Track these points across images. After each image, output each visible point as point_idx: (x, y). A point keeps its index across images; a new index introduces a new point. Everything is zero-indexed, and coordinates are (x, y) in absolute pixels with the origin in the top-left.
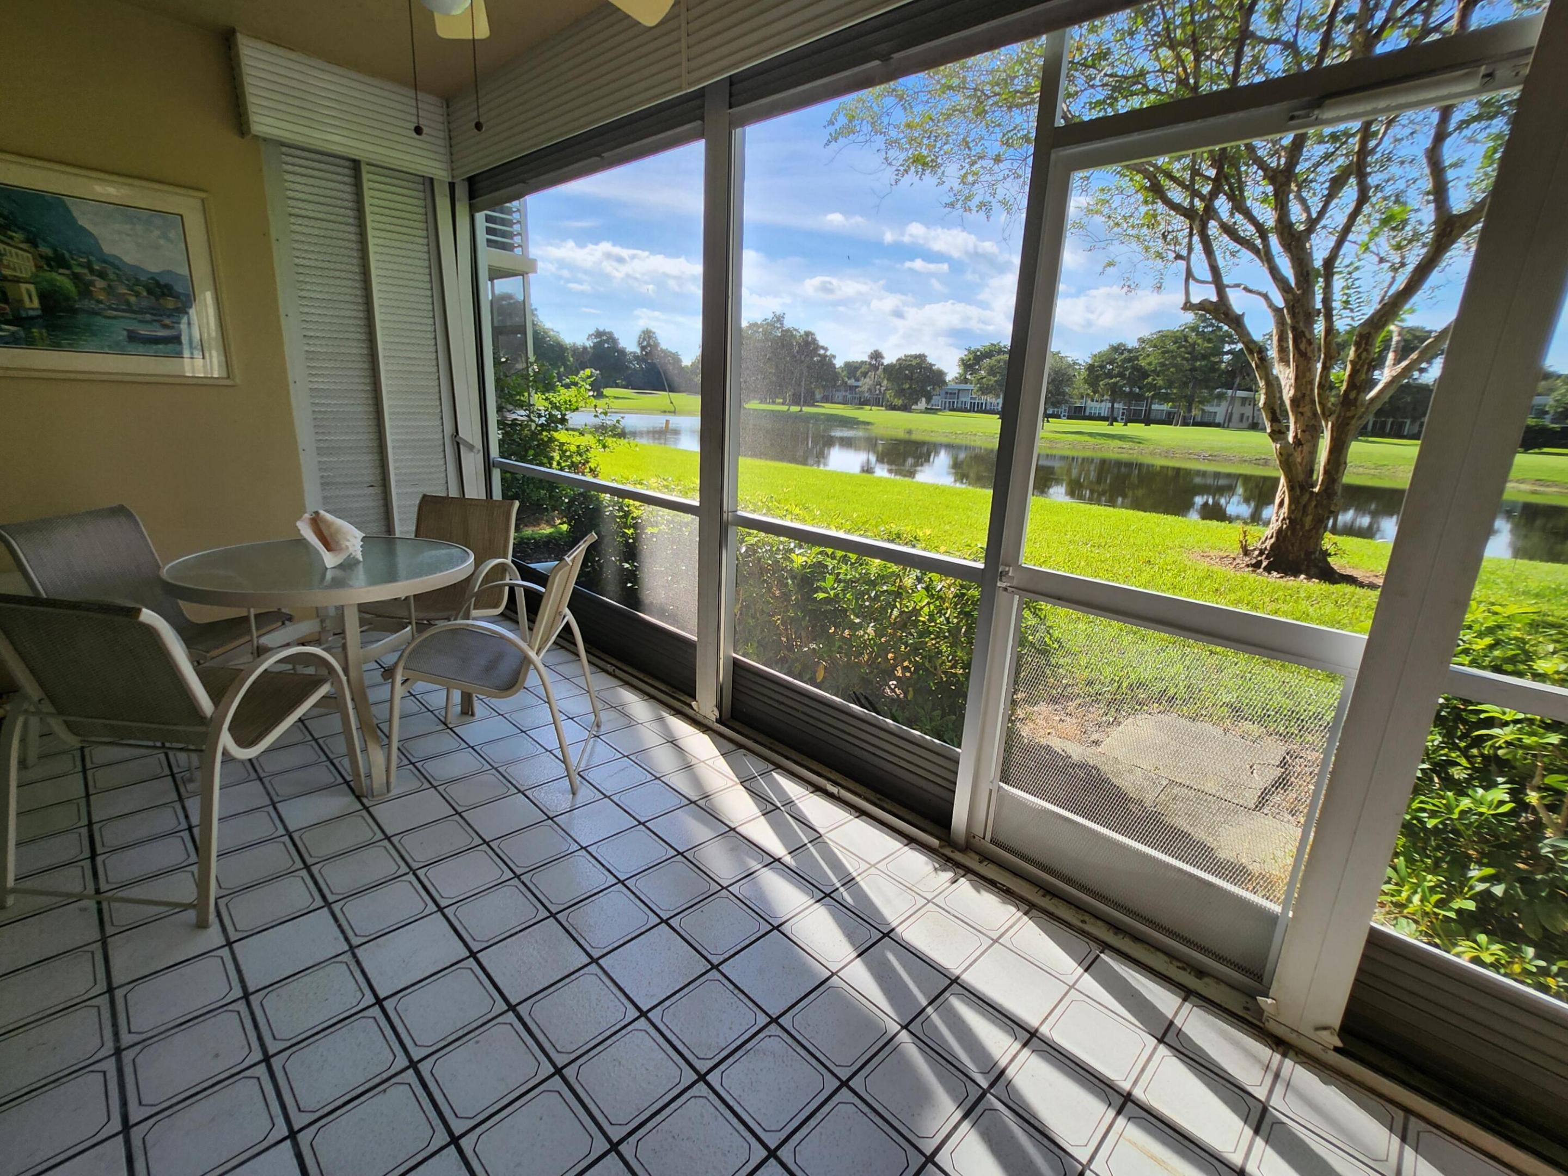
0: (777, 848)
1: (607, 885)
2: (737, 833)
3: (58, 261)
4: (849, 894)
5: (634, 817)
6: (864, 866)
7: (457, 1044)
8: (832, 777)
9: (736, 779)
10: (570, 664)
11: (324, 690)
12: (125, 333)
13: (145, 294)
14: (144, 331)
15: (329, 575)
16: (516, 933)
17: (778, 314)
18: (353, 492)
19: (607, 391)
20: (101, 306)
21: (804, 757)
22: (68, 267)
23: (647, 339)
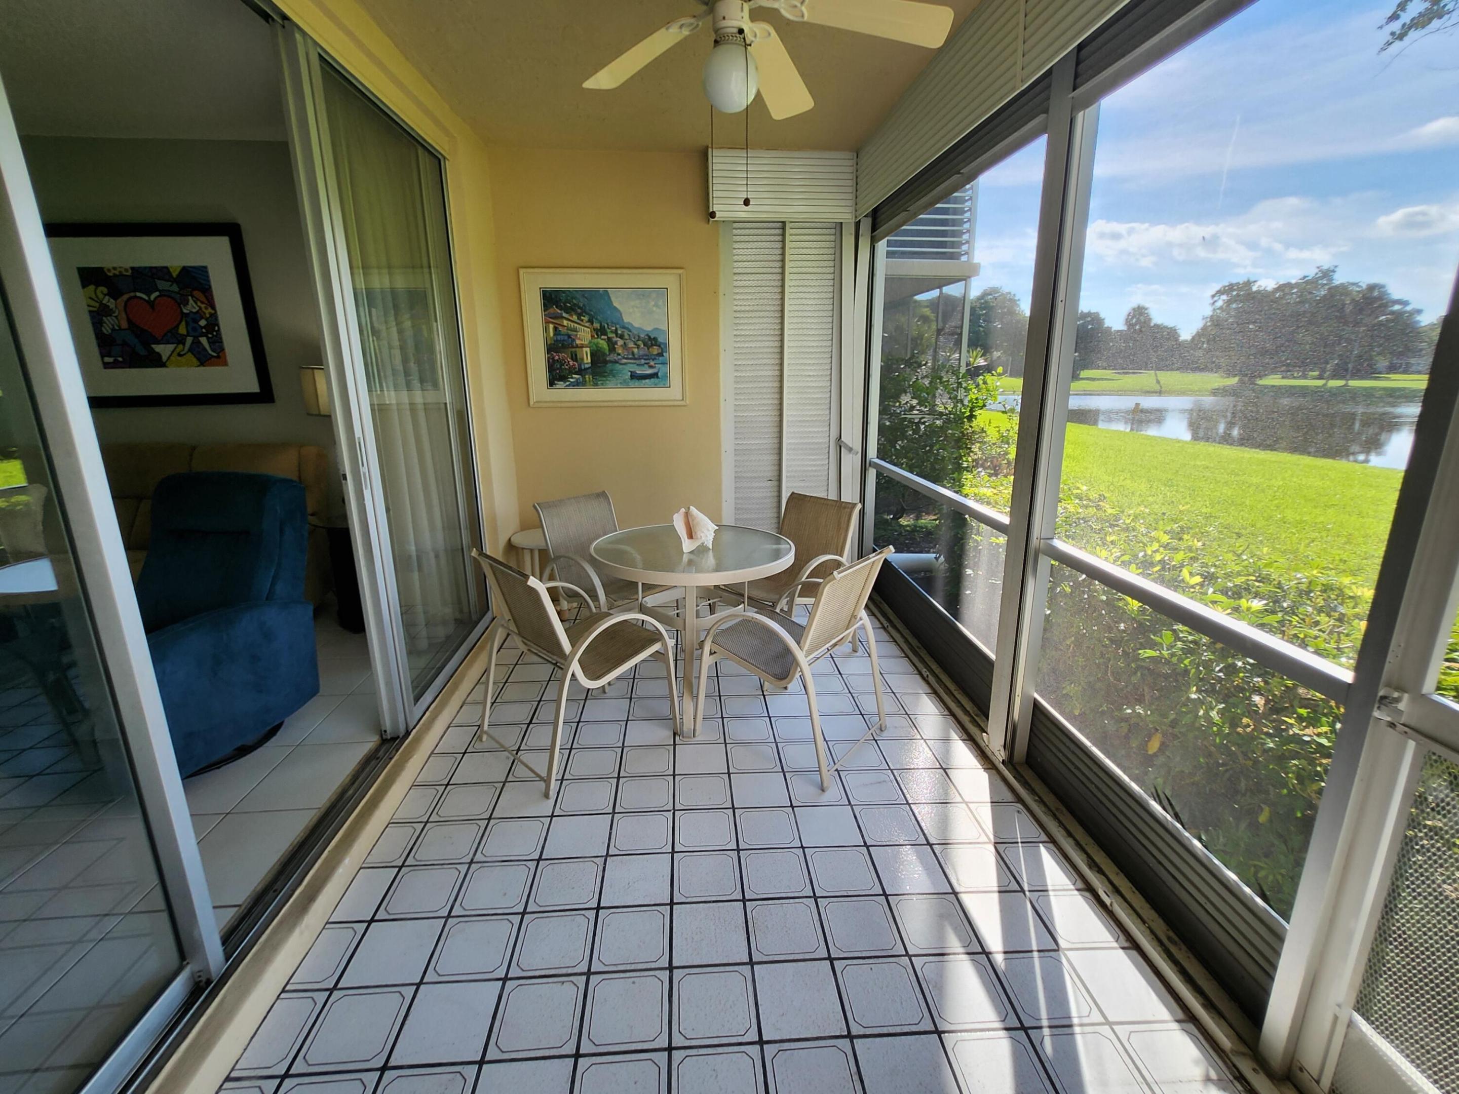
0: (994, 941)
1: (801, 895)
2: (958, 899)
3: (601, 332)
4: (1053, 1044)
5: (863, 836)
6: (1096, 1017)
7: (622, 975)
8: (1116, 882)
9: (992, 837)
10: (892, 660)
11: (656, 647)
12: (630, 374)
13: (642, 346)
14: (639, 371)
15: (685, 558)
16: (710, 902)
17: (1325, 267)
18: (757, 485)
19: (1084, 374)
20: (620, 357)
21: (1092, 841)
22: (606, 334)
23: (1139, 315)
